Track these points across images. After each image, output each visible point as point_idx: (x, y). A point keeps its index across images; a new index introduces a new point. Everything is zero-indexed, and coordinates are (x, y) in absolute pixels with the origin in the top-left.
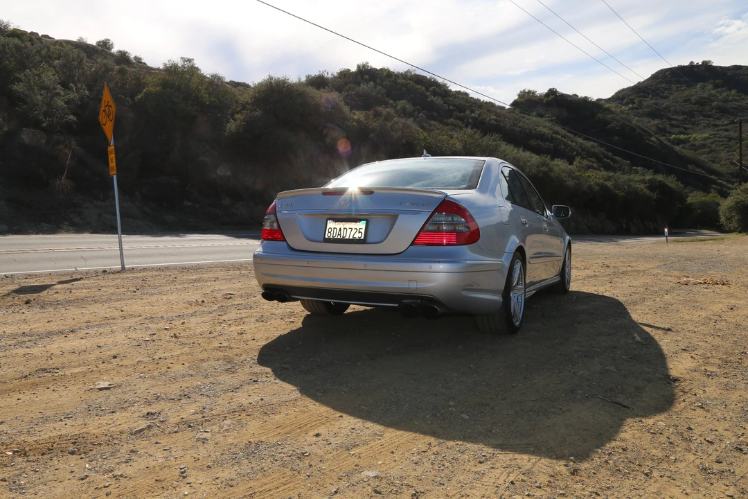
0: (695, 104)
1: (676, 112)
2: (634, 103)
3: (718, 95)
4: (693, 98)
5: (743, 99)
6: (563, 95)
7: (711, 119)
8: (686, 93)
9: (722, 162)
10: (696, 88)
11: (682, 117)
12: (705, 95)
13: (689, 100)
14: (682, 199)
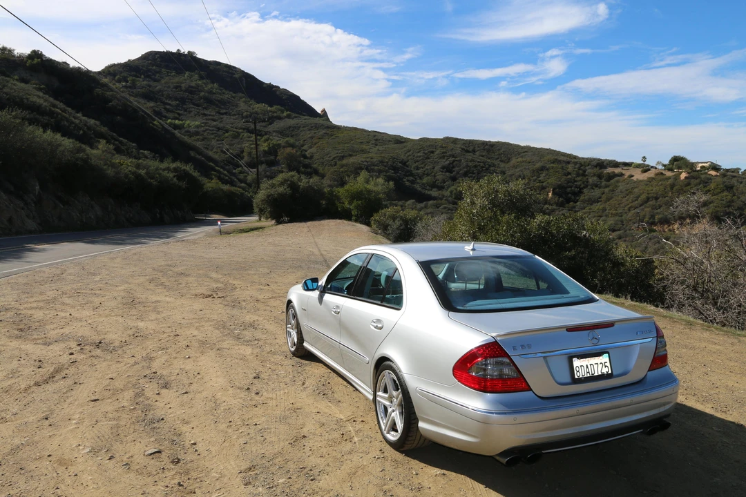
0: (186, 91)
1: (169, 97)
2: (127, 82)
3: (204, 86)
4: (183, 85)
5: (224, 93)
6: (50, 61)
7: (200, 108)
8: (176, 80)
9: (214, 150)
10: (184, 76)
11: (174, 103)
12: (193, 84)
13: (180, 87)
14: (201, 186)
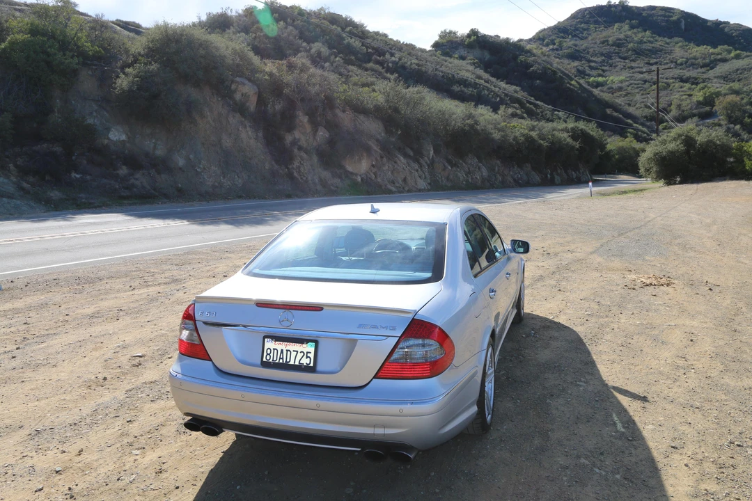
0: (613, 45)
1: (595, 55)
2: (554, 44)
3: (634, 36)
4: (610, 39)
5: (656, 41)
6: (484, 36)
7: (627, 61)
8: (604, 34)
9: (637, 106)
10: (613, 29)
11: (600, 59)
12: (622, 36)
13: (607, 41)
14: (602, 146)
